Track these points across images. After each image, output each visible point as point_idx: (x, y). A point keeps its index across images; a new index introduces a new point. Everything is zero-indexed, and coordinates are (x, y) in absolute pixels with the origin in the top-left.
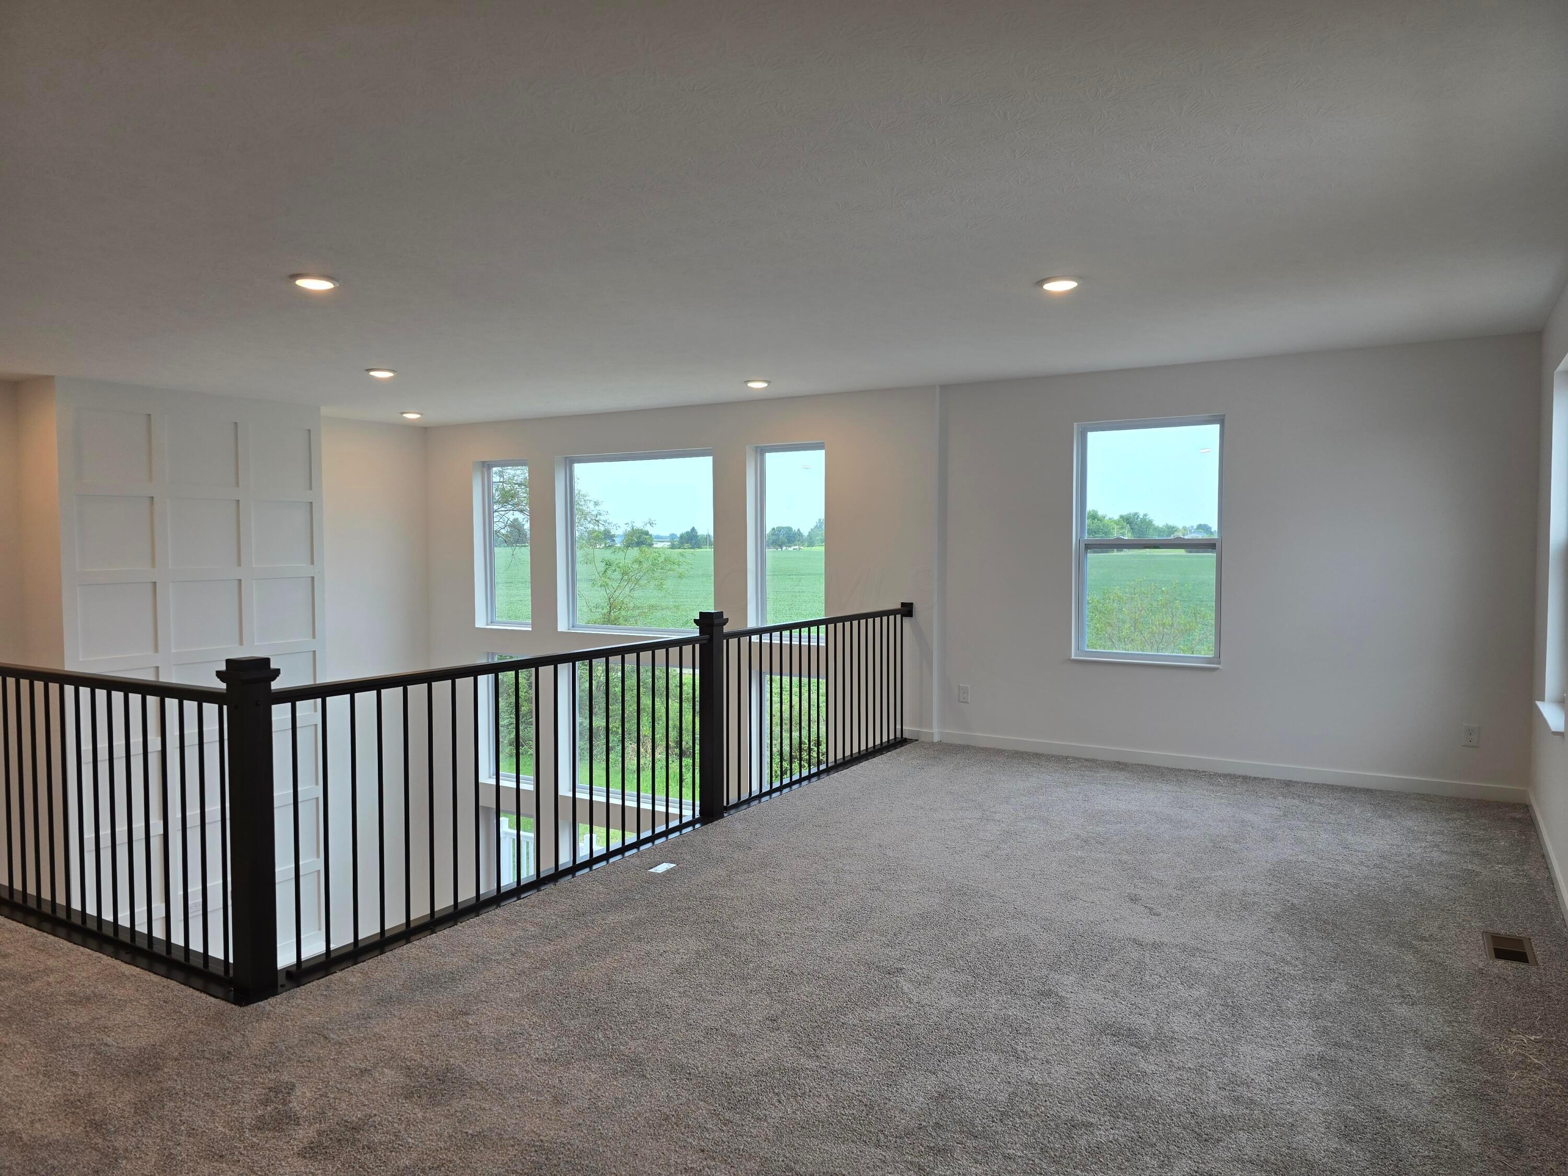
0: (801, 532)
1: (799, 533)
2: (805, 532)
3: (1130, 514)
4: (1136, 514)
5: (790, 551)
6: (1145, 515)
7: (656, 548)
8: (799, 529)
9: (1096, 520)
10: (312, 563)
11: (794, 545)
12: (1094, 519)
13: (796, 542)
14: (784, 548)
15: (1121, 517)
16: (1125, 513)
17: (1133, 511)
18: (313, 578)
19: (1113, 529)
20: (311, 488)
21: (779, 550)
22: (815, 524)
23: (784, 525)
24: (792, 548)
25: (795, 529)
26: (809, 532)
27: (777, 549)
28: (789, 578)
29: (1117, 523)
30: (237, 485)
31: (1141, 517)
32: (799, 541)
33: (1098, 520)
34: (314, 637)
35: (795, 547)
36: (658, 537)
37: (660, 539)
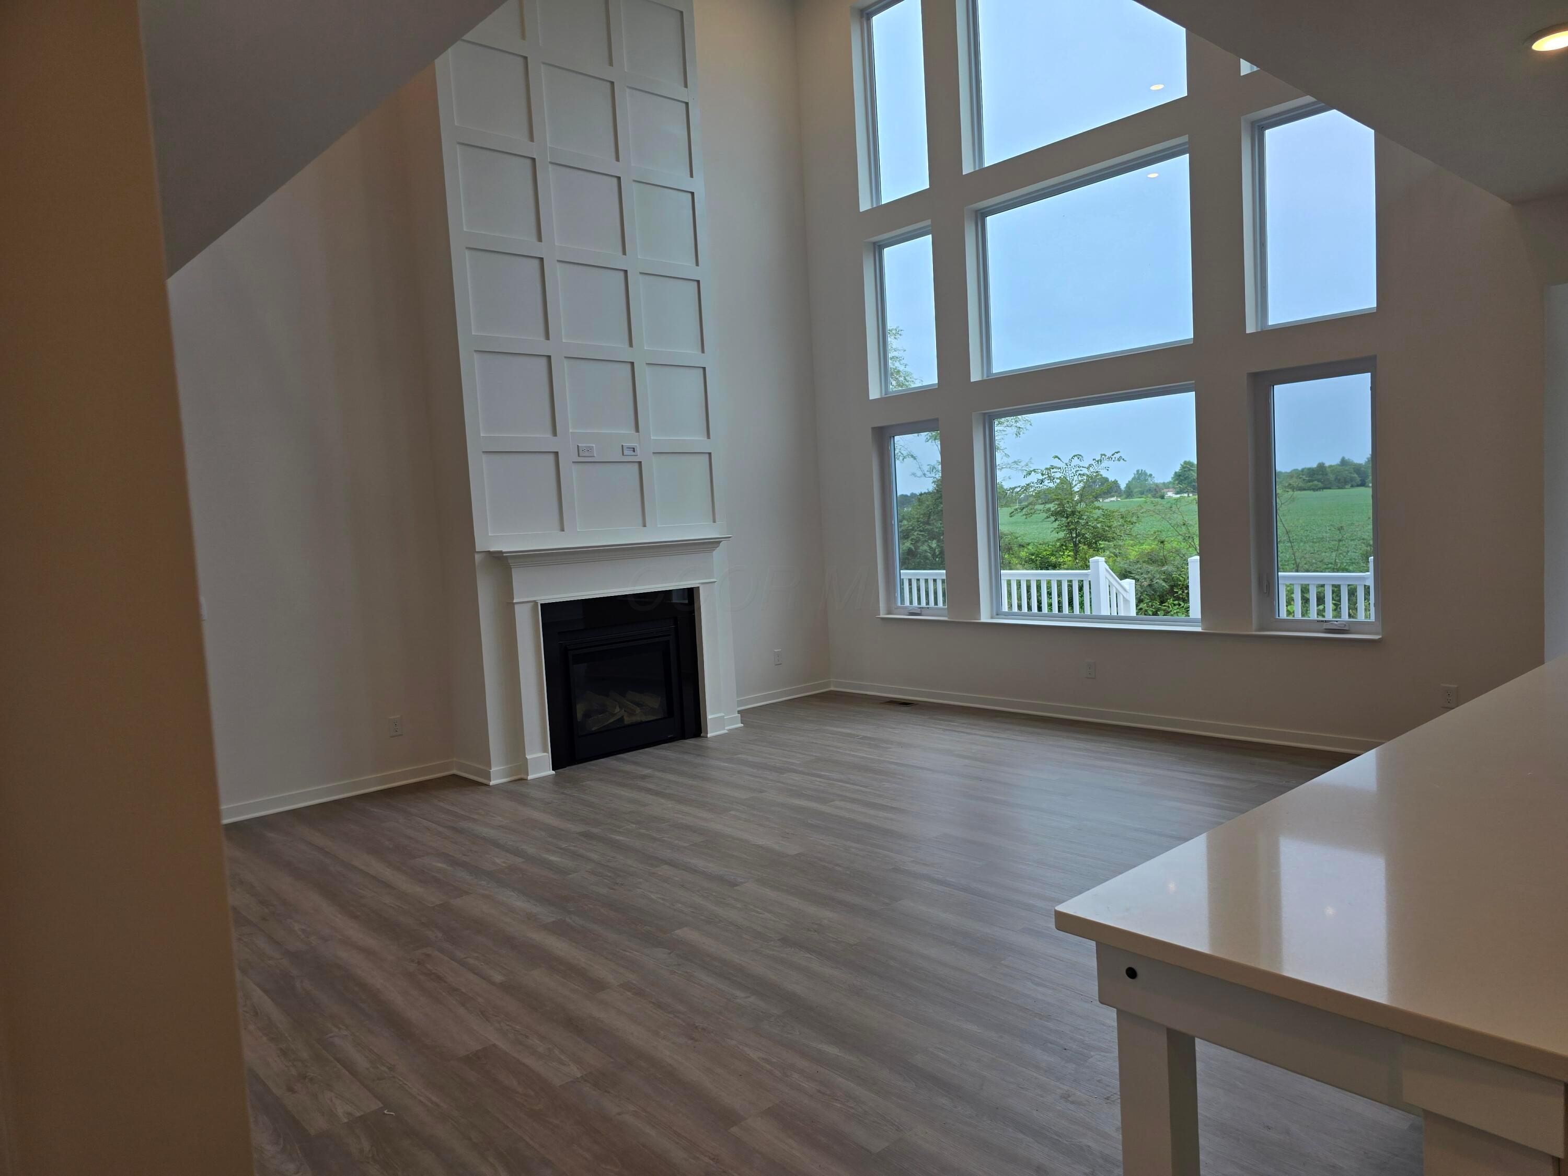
0: (1119, 483)
2: (1123, 486)
8: (1117, 480)
11: (1111, 497)
13: (1114, 494)
24: (1110, 499)
25: (1112, 480)
26: (1127, 484)
32: (1116, 492)
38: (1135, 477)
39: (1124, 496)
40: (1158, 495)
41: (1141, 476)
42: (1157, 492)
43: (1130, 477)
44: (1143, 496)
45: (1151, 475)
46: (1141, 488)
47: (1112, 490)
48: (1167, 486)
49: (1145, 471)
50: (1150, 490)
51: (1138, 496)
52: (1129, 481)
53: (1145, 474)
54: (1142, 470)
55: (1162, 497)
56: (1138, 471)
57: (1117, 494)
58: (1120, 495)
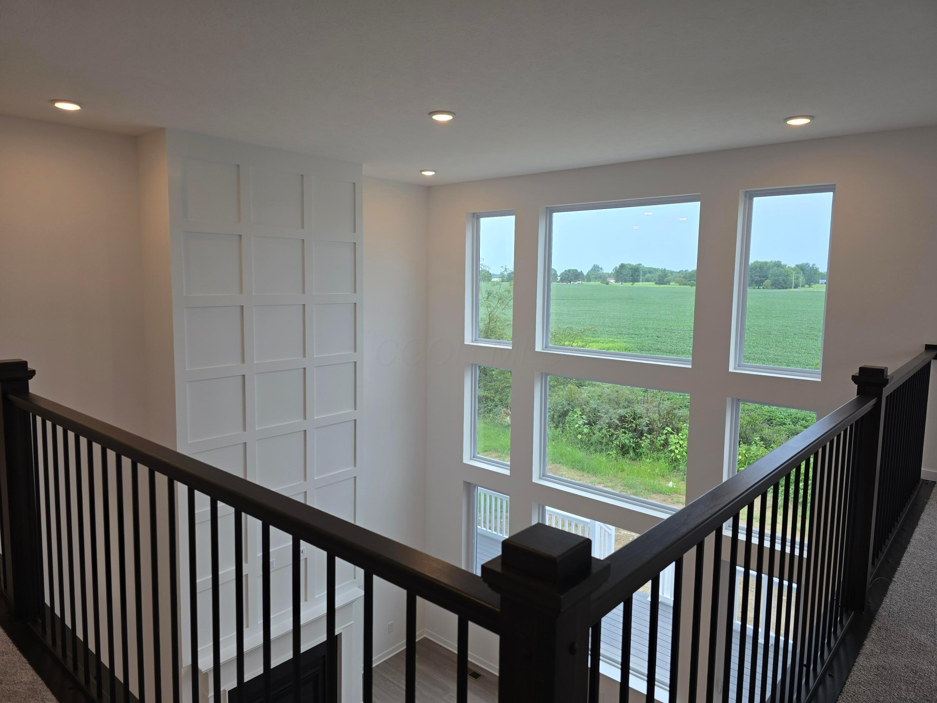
0: (583, 272)
1: (581, 273)
2: (585, 273)
3: (803, 264)
4: (807, 264)
5: (575, 285)
6: (813, 265)
7: (493, 281)
8: (581, 271)
9: (780, 267)
10: (355, 292)
11: (578, 281)
12: (779, 267)
13: (580, 279)
14: (572, 282)
15: (797, 266)
16: (800, 263)
17: (805, 262)
18: (355, 304)
19: (792, 273)
20: (355, 232)
21: (568, 283)
22: (591, 268)
23: (573, 269)
24: (577, 282)
25: (579, 271)
26: (588, 273)
27: (567, 283)
28: (579, 302)
29: (794, 269)
30: (303, 227)
31: (811, 266)
32: (581, 278)
33: (781, 267)
34: (355, 351)
35: (579, 282)
36: (494, 275)
37: (496, 276)
38: (592, 268)
39: (586, 280)
40: (605, 282)
41: (596, 268)
42: (603, 279)
43: (590, 268)
44: (596, 280)
45: (601, 268)
46: (595, 275)
47: (579, 277)
48: (610, 275)
49: (598, 266)
50: (600, 277)
51: (594, 280)
52: (589, 271)
53: (598, 267)
54: (597, 265)
55: (607, 284)
56: (594, 265)
57: (582, 279)
58: (583, 280)
